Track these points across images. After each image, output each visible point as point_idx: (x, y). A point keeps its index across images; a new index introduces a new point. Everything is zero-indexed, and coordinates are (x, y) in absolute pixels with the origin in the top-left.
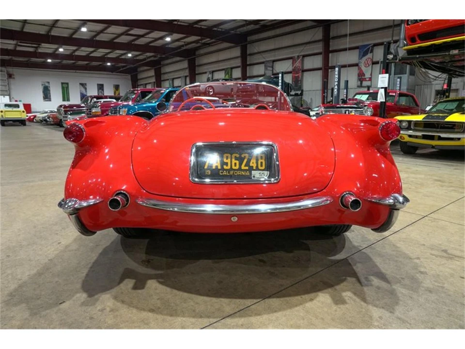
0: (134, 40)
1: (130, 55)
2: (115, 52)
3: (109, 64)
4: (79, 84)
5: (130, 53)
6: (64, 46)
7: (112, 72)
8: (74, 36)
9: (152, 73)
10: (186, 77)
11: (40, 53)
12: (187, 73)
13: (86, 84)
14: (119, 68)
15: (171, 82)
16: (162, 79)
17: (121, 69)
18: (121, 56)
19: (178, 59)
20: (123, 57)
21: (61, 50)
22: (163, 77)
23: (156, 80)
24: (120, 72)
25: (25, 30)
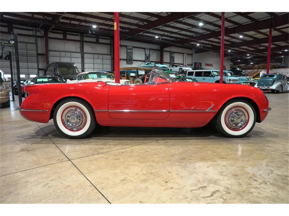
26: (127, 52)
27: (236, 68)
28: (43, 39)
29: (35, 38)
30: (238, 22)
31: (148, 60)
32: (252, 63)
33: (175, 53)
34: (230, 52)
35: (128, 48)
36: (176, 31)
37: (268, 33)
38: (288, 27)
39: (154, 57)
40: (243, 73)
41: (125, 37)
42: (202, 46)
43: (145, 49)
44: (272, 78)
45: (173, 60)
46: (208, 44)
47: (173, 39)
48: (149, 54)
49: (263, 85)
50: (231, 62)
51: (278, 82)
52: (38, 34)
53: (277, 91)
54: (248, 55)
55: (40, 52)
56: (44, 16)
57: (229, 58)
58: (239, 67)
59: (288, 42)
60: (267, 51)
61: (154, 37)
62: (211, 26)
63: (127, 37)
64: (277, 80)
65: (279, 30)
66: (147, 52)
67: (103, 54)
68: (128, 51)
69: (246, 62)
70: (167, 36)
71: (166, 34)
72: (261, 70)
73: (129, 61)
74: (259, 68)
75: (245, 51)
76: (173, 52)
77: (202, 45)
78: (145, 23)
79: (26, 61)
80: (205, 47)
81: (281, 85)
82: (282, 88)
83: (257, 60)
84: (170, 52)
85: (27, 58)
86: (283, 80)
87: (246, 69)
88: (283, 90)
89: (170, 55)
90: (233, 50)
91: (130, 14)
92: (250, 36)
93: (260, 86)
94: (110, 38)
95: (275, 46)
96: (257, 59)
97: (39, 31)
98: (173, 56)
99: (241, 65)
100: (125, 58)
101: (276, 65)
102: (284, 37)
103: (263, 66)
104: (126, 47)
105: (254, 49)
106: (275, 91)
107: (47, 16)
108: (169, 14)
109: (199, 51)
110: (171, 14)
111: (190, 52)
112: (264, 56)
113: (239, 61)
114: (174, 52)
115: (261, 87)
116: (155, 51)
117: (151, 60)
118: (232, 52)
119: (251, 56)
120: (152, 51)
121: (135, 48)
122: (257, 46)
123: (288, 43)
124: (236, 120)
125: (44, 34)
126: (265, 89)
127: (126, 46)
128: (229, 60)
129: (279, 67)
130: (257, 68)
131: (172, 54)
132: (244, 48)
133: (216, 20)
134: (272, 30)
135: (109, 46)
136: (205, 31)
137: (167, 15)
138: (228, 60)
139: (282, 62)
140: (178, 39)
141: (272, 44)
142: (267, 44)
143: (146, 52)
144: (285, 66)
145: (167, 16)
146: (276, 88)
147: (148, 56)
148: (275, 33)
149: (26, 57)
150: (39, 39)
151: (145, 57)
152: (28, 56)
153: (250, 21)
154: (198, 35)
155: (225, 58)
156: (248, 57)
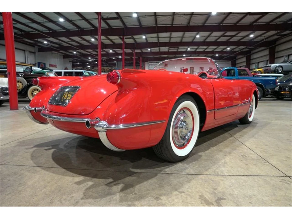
0: (230, 39)
1: (228, 49)
2: (219, 48)
3: (217, 55)
4: (199, 68)
5: (228, 47)
6: (190, 47)
7: (220, 60)
8: (194, 41)
9: (244, 59)
10: (267, 61)
11: (179, 52)
12: (268, 58)
13: (203, 68)
14: (223, 57)
15: (257, 64)
16: (251, 63)
17: (225, 58)
18: (224, 50)
19: (263, 48)
20: (225, 50)
21: (189, 49)
22: (252, 62)
23: (247, 64)
24: (225, 60)
25: (171, 41)
32: (89, 66)
34: (75, 54)
46: (56, 43)
54: (90, 58)
57: (72, 59)
77: (50, 44)
80: (53, 46)
109: (42, 49)
111: (32, 49)
113: (78, 63)
118: (77, 54)
119: (92, 60)
128: (71, 61)
138: (70, 61)
153: (107, 26)
154: (51, 31)
155: (67, 60)
156: (90, 60)
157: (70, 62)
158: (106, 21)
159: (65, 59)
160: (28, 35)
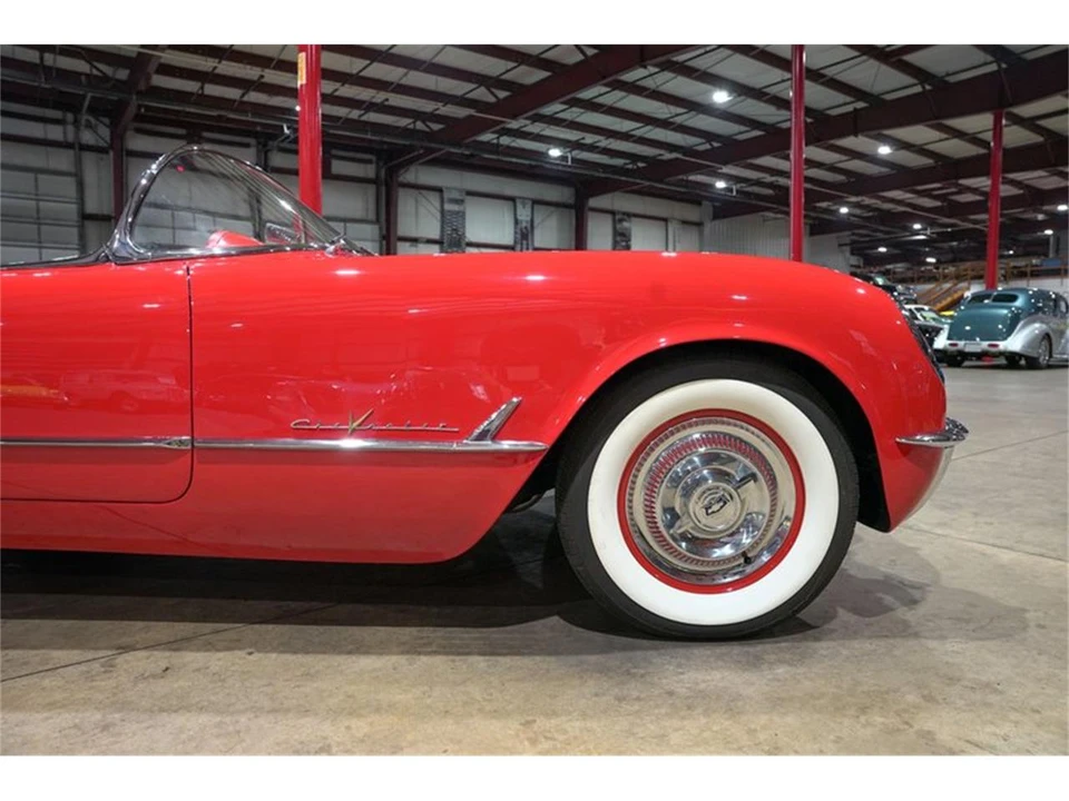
26: (443, 212)
27: (873, 275)
28: (104, 156)
29: (71, 152)
30: (867, 89)
31: (525, 242)
32: (932, 256)
33: (633, 219)
34: (849, 214)
35: (446, 195)
36: (626, 126)
37: (988, 136)
38: (1064, 112)
39: (549, 232)
40: (899, 294)
41: (430, 151)
42: (737, 191)
43: (512, 199)
44: (1009, 308)
45: (624, 244)
46: (758, 183)
47: (619, 162)
48: (529, 219)
49: (970, 337)
50: (852, 254)
51: (1034, 322)
52: (88, 137)
53: (1027, 358)
54: (917, 226)
55: (91, 208)
56: (96, 64)
57: (846, 236)
58: (885, 274)
59: (1067, 173)
60: (986, 211)
61: (545, 155)
62: (762, 104)
63: (440, 150)
64: (1030, 314)
65: (1030, 123)
66: (524, 214)
67: (345, 220)
68: (448, 207)
69: (910, 253)
70: (592, 148)
71: (589, 139)
72: (970, 284)
73: (450, 246)
74: (959, 278)
75: (905, 212)
76: (624, 214)
77: (734, 187)
78: (502, 94)
79: (32, 241)
80: (748, 194)
81: (1047, 337)
82: (1051, 345)
83: (951, 247)
84: (613, 213)
85: (39, 229)
86: (1055, 316)
87: (912, 280)
88: (1055, 356)
89: (614, 228)
90: (858, 205)
91: (437, 55)
92: (920, 150)
93: (960, 339)
94: (373, 158)
95: (1021, 189)
96: (955, 243)
97: (89, 126)
98: (626, 229)
99: (889, 267)
100: (435, 235)
101: (1027, 266)
102: (1052, 151)
103: (973, 270)
104: (437, 194)
105: (939, 204)
106: (1023, 362)
107: (109, 64)
108: (590, 52)
109: (727, 209)
110: (596, 51)
111: (692, 213)
112: (977, 229)
113: (883, 250)
114: (629, 215)
115: (961, 344)
116: (552, 209)
117: (537, 245)
118: (854, 216)
119: (928, 232)
120: (540, 207)
121: (476, 198)
122: (949, 191)
123: (1064, 175)
124: (701, 513)
125: (108, 139)
126: (979, 350)
127: (439, 190)
128: (846, 245)
129: (1037, 274)
130: (951, 279)
131: (621, 221)
132: (900, 198)
133: (779, 80)
134: (1004, 122)
135: (371, 189)
136: (743, 128)
137: (580, 57)
138: (840, 245)
139: (1046, 255)
140: (638, 161)
141: (1003, 183)
142: (983, 182)
143: (519, 212)
144: (1060, 270)
145: (581, 62)
146: (1024, 346)
147: (526, 228)
148: (1015, 136)
149: (36, 226)
150: (89, 159)
151: (512, 232)
152: (42, 221)
153: (915, 81)
154: (716, 145)
155: (830, 239)
156: (917, 233)
157: (844, 248)
158: (901, 61)
159: (817, 238)
160: (656, 169)
